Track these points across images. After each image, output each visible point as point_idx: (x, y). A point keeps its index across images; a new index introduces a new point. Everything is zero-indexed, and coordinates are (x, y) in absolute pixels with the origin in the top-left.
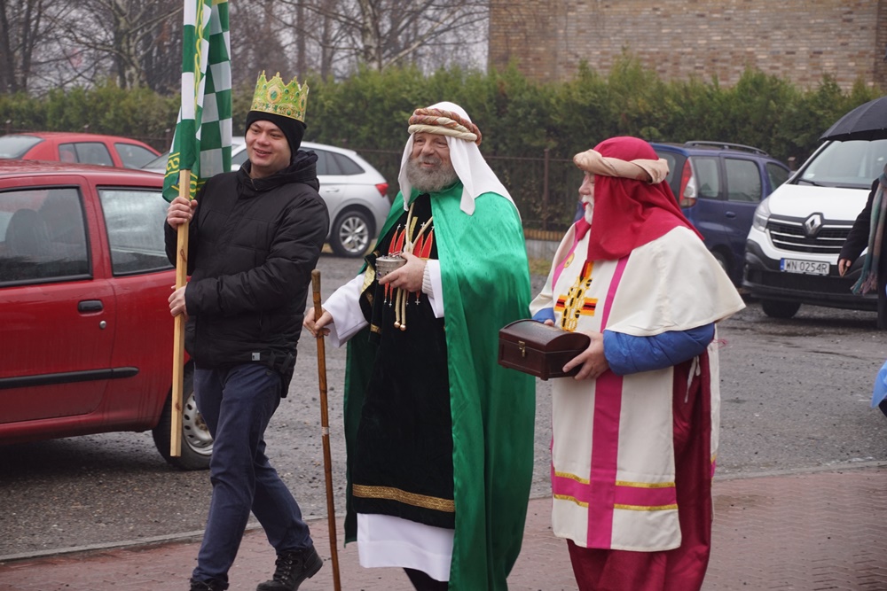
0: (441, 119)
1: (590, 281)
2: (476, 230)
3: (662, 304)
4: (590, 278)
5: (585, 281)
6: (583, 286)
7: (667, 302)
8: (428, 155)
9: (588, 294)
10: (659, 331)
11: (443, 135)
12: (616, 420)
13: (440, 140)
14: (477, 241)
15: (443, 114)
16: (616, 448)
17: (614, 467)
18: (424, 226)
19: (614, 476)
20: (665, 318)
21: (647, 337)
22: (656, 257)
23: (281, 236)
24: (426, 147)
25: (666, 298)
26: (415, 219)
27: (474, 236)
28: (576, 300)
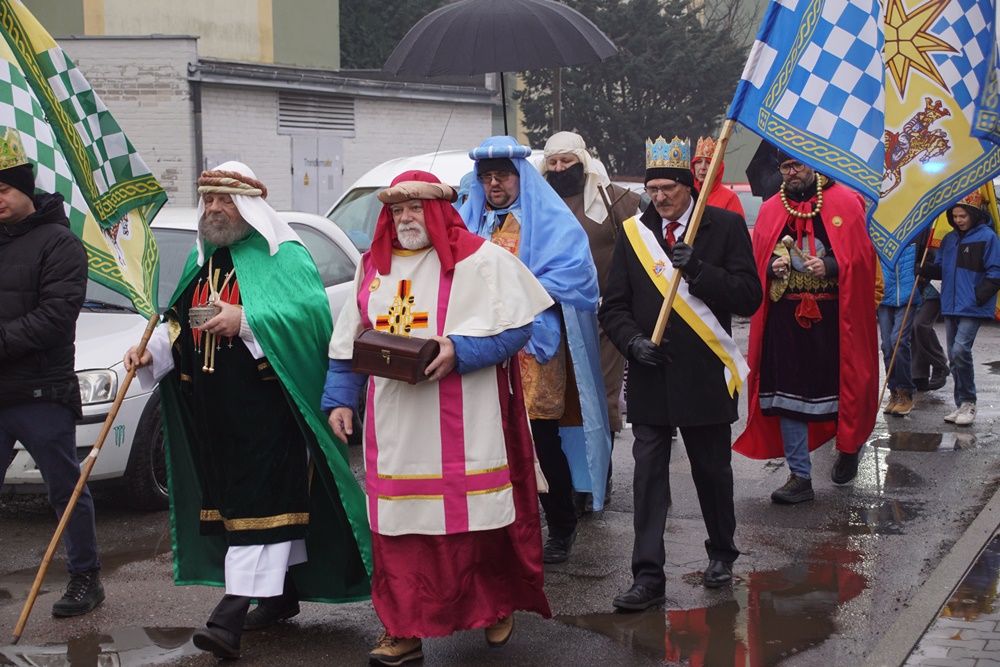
0: (224, 180)
1: (412, 298)
2: (280, 275)
3: (497, 307)
4: (411, 295)
5: (407, 299)
6: (406, 303)
7: (501, 304)
8: (217, 213)
9: (415, 310)
10: (500, 330)
11: (228, 194)
12: (460, 417)
13: (226, 198)
14: (282, 284)
15: (226, 175)
16: (463, 442)
17: (462, 459)
18: (229, 276)
19: (463, 468)
20: (502, 319)
21: (491, 337)
22: (480, 268)
23: (47, 277)
24: (214, 206)
25: (500, 301)
26: (218, 271)
27: (279, 281)
28: (402, 317)
